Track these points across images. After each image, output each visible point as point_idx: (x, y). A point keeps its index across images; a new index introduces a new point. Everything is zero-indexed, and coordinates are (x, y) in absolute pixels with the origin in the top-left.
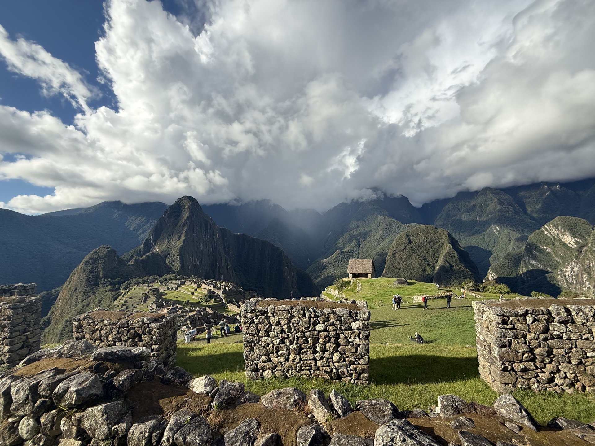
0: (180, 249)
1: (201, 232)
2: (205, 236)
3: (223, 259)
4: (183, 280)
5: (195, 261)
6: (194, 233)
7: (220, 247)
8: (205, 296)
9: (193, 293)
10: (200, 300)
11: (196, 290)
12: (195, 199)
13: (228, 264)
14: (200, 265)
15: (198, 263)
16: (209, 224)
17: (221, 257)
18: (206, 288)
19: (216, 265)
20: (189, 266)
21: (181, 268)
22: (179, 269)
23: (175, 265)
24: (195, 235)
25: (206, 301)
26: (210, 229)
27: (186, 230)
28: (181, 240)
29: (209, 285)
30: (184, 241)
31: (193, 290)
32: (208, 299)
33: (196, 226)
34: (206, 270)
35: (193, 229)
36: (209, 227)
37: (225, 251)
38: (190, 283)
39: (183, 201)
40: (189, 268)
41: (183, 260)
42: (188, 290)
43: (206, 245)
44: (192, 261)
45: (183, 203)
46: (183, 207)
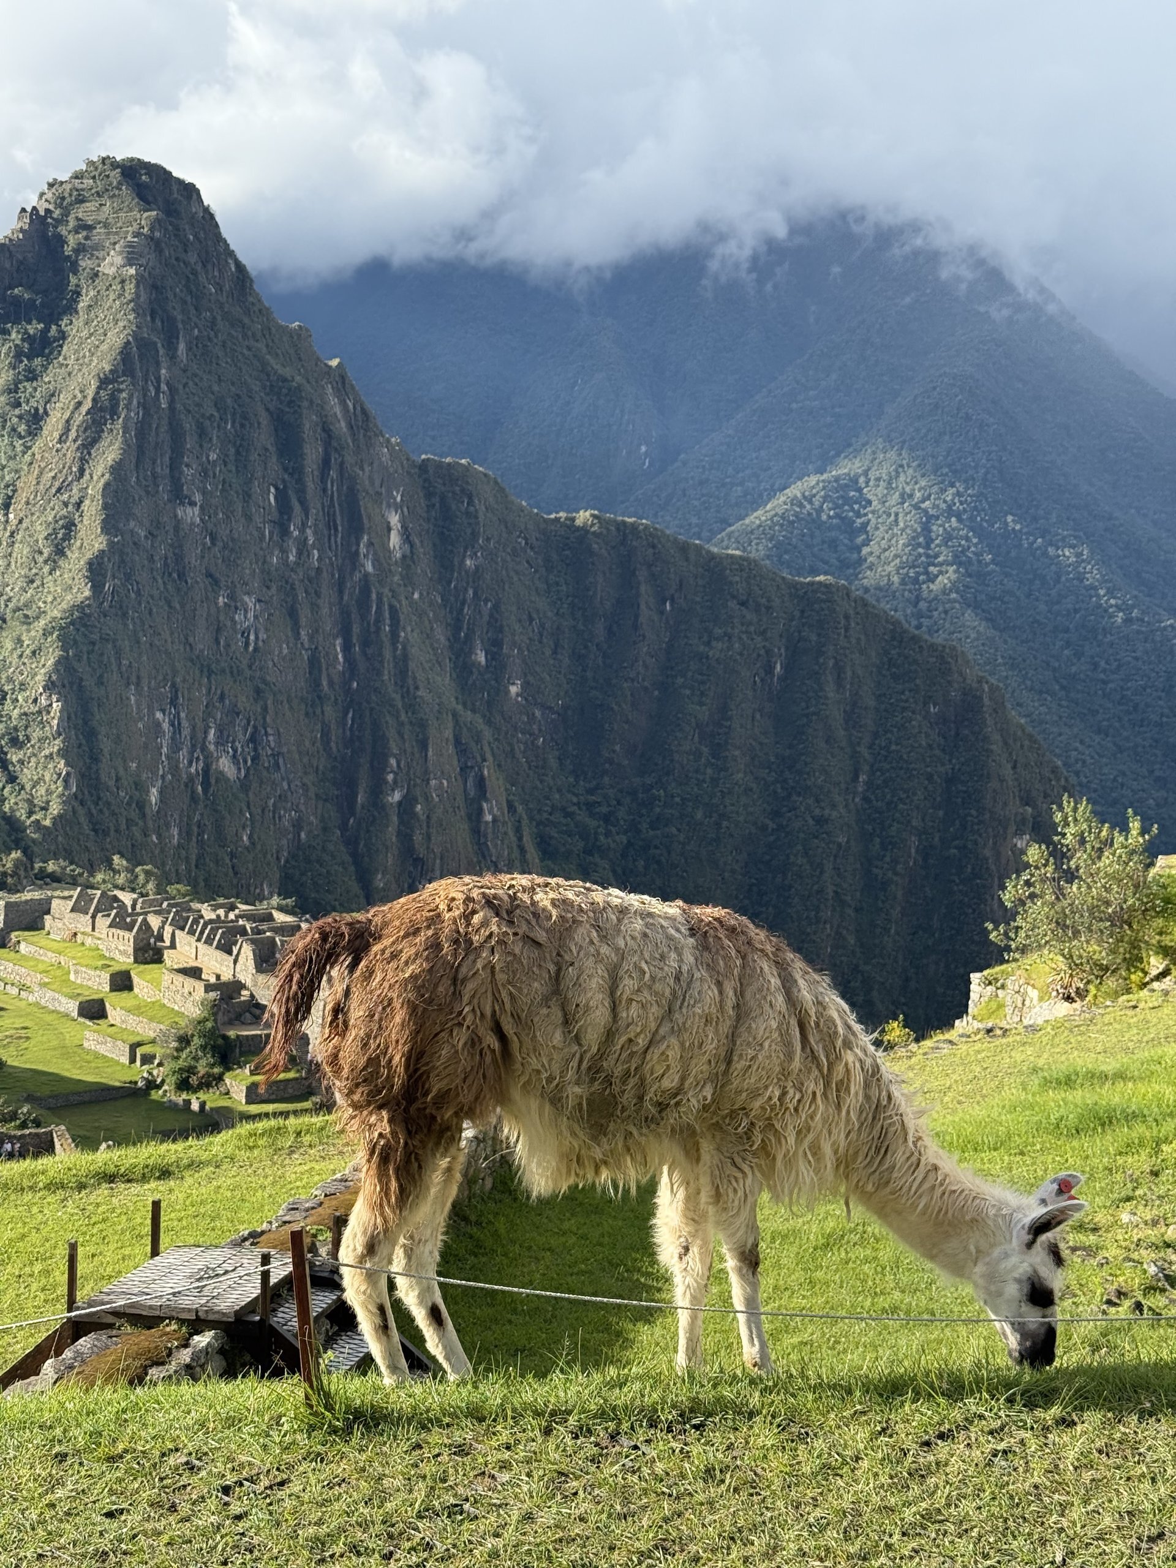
0: (65, 641)
1: (247, 496)
2: (285, 532)
3: (442, 735)
4: (27, 896)
5: (198, 744)
6: (179, 496)
7: (409, 634)
8: (184, 1041)
9: (94, 1011)
10: (139, 1073)
11: (122, 982)
12: (190, 191)
13: (481, 783)
14: (244, 785)
15: (225, 765)
16: (309, 424)
17: (423, 725)
18: (194, 973)
19: (377, 790)
20: (140, 787)
21: (74, 802)
22: (55, 809)
23: (26, 775)
24: (191, 514)
25: (183, 1085)
26: (326, 463)
27: (116, 469)
28: (77, 560)
29: (226, 948)
30: (96, 570)
31: (98, 984)
32: (202, 1069)
33: (202, 433)
34: (298, 825)
35: (175, 466)
36: (312, 454)
37: (463, 668)
38: (83, 922)
39: (86, 212)
40: (142, 805)
41: (91, 735)
42: (58, 977)
43: (293, 613)
44: (175, 747)
45: (83, 227)
46: (85, 263)
